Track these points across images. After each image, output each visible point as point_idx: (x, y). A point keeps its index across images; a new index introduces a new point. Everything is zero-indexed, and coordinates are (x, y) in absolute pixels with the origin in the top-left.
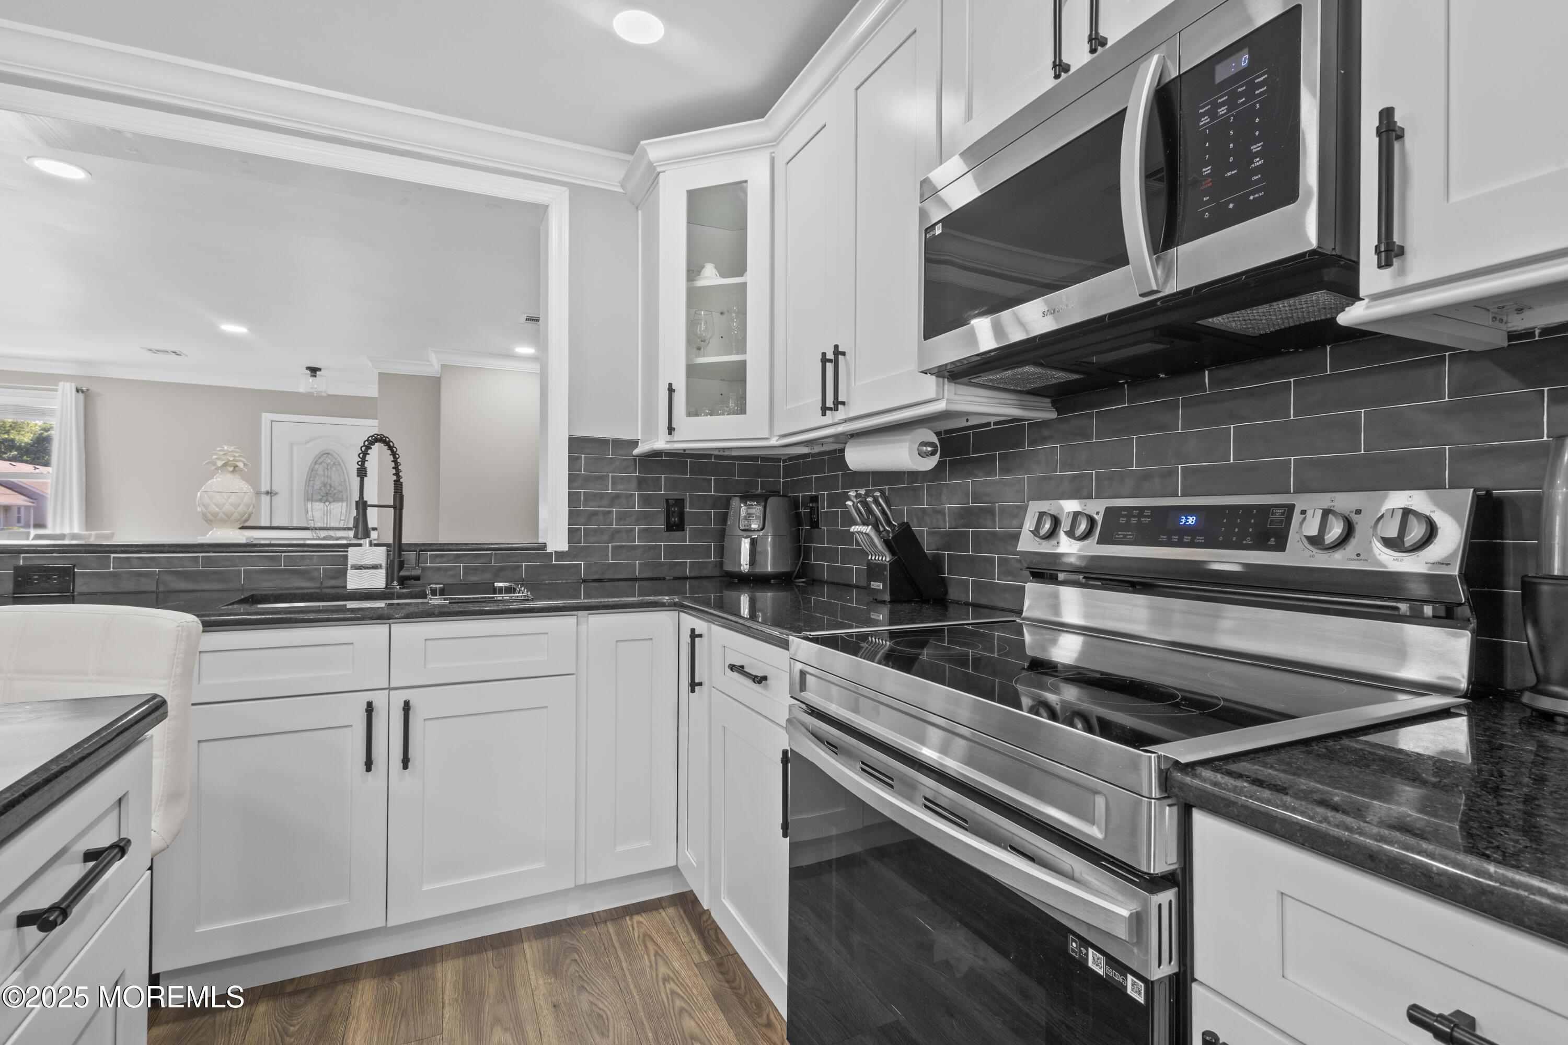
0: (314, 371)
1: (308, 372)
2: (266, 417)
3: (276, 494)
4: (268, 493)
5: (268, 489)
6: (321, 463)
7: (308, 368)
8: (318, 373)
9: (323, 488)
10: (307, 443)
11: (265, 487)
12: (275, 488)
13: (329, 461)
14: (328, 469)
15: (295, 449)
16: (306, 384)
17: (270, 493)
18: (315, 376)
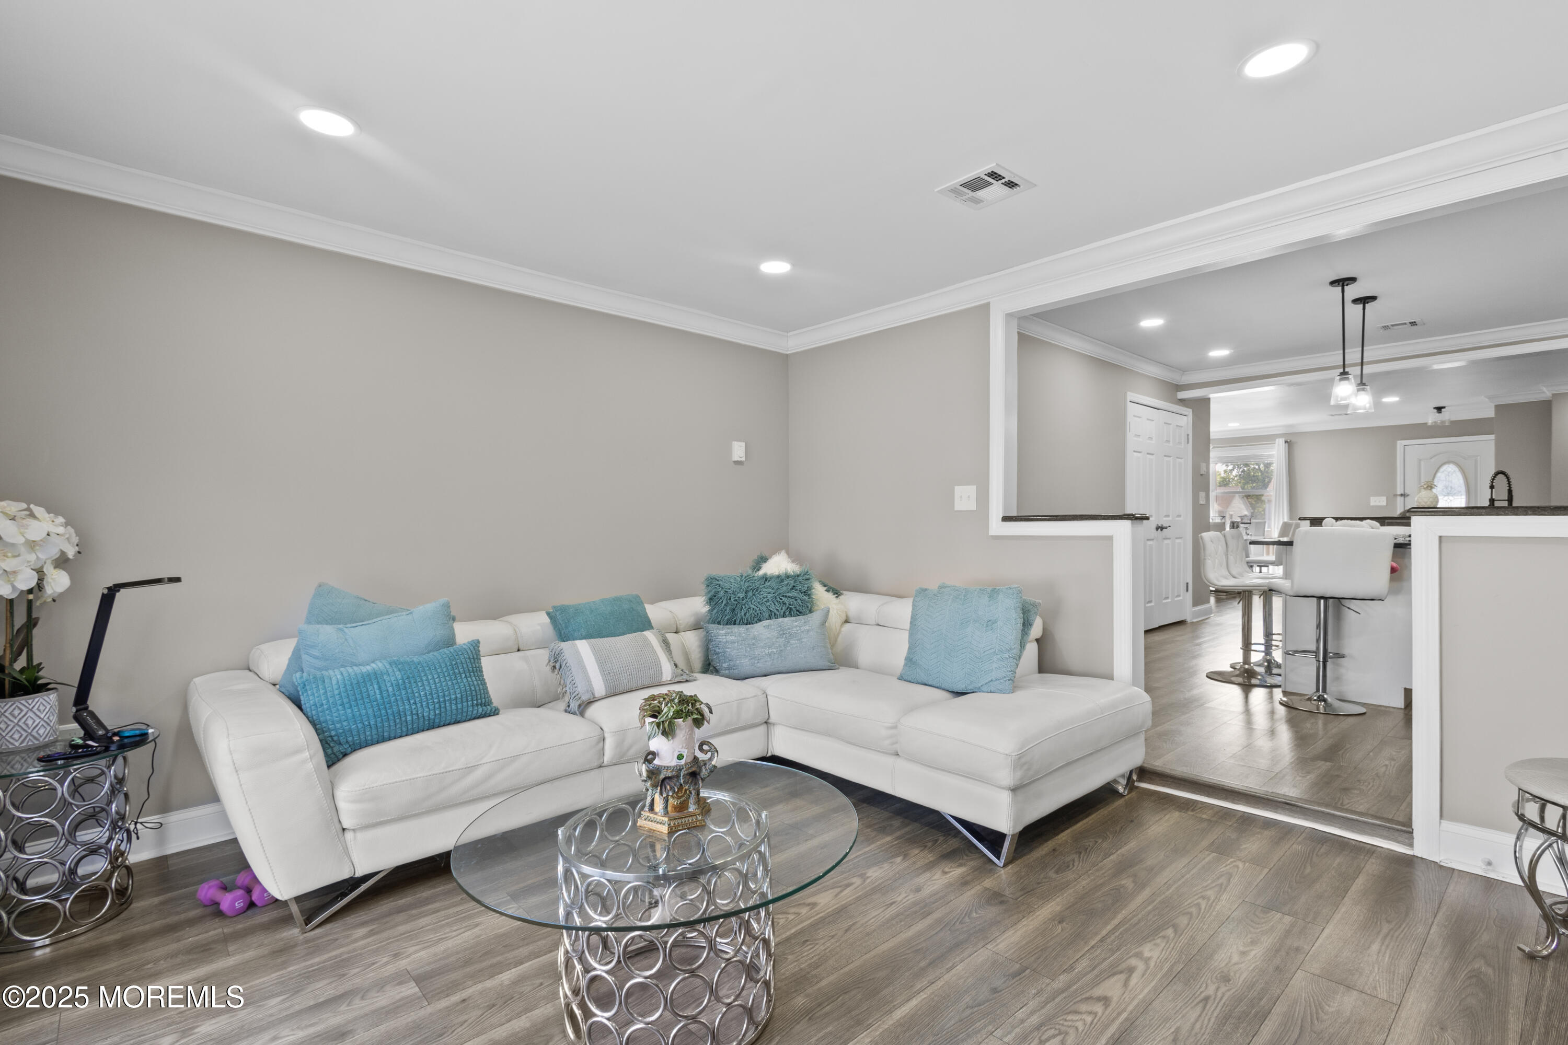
0: (1439, 409)
1: (1436, 410)
2: (1400, 444)
3: (1408, 495)
4: (1402, 495)
5: (1403, 492)
6: (1443, 472)
7: (1435, 408)
8: (1443, 410)
9: (1445, 490)
10: (1431, 458)
11: (1400, 491)
12: (1407, 492)
13: (1450, 469)
14: (1449, 476)
15: (1422, 463)
16: (1432, 418)
17: (1403, 495)
18: (1441, 413)
